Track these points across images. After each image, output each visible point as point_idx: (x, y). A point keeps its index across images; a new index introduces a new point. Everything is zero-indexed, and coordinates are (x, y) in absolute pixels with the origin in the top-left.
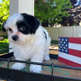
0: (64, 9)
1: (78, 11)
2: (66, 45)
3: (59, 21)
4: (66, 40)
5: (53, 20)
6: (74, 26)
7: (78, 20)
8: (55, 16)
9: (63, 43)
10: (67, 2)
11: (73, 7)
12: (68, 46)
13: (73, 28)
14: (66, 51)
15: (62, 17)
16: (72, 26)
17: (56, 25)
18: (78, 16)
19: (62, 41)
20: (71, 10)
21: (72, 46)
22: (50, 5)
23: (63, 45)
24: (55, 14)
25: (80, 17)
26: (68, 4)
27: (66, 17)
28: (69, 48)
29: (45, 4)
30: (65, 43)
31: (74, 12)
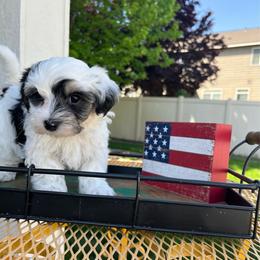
0: (154, 38)
1: (197, 50)
2: (164, 143)
3: (137, 77)
4: (165, 129)
5: (118, 72)
6: (182, 98)
7: (193, 80)
8: (127, 60)
9: (156, 137)
10: (166, 16)
11: (182, 36)
12: (168, 144)
13: (178, 103)
14: (163, 156)
15: (148, 64)
16: (177, 96)
17: (127, 91)
18: (193, 66)
19: (154, 133)
20: (177, 45)
21: (178, 144)
22: (112, 21)
23: (155, 142)
24: (128, 55)
25: (199, 69)
26: (167, 22)
27: (159, 66)
28: (171, 148)
29: (94, 13)
30: (160, 136)
31: (184, 53)
